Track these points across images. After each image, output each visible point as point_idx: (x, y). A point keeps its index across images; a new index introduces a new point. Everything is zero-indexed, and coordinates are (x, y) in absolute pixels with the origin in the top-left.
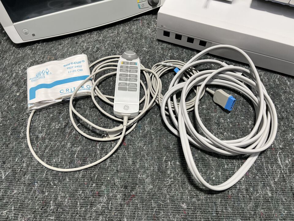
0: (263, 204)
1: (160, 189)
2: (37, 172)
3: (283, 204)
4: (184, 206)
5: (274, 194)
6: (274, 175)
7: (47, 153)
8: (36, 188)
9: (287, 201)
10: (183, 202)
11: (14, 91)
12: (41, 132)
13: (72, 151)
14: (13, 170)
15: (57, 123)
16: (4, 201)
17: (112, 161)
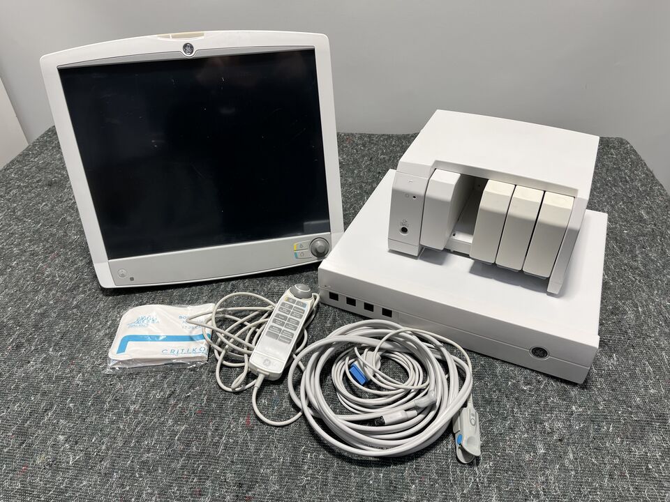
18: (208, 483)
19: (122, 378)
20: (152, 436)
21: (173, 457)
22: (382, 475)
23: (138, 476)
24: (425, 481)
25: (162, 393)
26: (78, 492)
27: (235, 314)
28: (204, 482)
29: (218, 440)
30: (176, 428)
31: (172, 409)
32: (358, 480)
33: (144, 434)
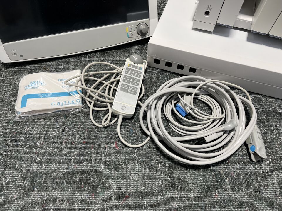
0: (248, 202)
1: (151, 189)
2: (36, 177)
3: (266, 201)
4: (175, 205)
5: (258, 192)
6: (257, 175)
7: (45, 158)
8: (35, 193)
9: (270, 199)
10: (174, 201)
11: (12, 101)
12: (39, 140)
13: (69, 156)
14: (13, 177)
15: (54, 130)
16: (5, 206)
17: (106, 164)
18: (99, 190)
19: (28, 123)
20: (56, 161)
21: (72, 174)
22: (207, 174)
23: (51, 189)
24: (234, 175)
25: (57, 131)
26: (13, 203)
27: (94, 76)
28: (96, 189)
29: (100, 160)
30: (71, 154)
31: (65, 141)
32: (193, 178)
33: (50, 160)
